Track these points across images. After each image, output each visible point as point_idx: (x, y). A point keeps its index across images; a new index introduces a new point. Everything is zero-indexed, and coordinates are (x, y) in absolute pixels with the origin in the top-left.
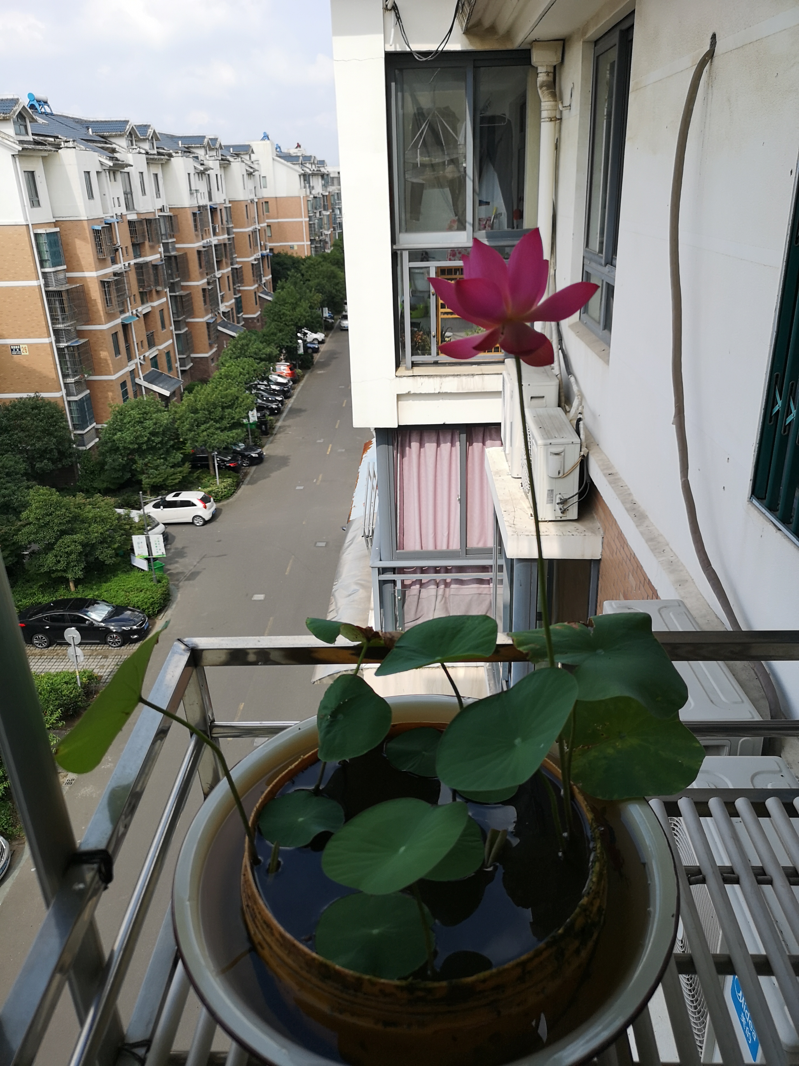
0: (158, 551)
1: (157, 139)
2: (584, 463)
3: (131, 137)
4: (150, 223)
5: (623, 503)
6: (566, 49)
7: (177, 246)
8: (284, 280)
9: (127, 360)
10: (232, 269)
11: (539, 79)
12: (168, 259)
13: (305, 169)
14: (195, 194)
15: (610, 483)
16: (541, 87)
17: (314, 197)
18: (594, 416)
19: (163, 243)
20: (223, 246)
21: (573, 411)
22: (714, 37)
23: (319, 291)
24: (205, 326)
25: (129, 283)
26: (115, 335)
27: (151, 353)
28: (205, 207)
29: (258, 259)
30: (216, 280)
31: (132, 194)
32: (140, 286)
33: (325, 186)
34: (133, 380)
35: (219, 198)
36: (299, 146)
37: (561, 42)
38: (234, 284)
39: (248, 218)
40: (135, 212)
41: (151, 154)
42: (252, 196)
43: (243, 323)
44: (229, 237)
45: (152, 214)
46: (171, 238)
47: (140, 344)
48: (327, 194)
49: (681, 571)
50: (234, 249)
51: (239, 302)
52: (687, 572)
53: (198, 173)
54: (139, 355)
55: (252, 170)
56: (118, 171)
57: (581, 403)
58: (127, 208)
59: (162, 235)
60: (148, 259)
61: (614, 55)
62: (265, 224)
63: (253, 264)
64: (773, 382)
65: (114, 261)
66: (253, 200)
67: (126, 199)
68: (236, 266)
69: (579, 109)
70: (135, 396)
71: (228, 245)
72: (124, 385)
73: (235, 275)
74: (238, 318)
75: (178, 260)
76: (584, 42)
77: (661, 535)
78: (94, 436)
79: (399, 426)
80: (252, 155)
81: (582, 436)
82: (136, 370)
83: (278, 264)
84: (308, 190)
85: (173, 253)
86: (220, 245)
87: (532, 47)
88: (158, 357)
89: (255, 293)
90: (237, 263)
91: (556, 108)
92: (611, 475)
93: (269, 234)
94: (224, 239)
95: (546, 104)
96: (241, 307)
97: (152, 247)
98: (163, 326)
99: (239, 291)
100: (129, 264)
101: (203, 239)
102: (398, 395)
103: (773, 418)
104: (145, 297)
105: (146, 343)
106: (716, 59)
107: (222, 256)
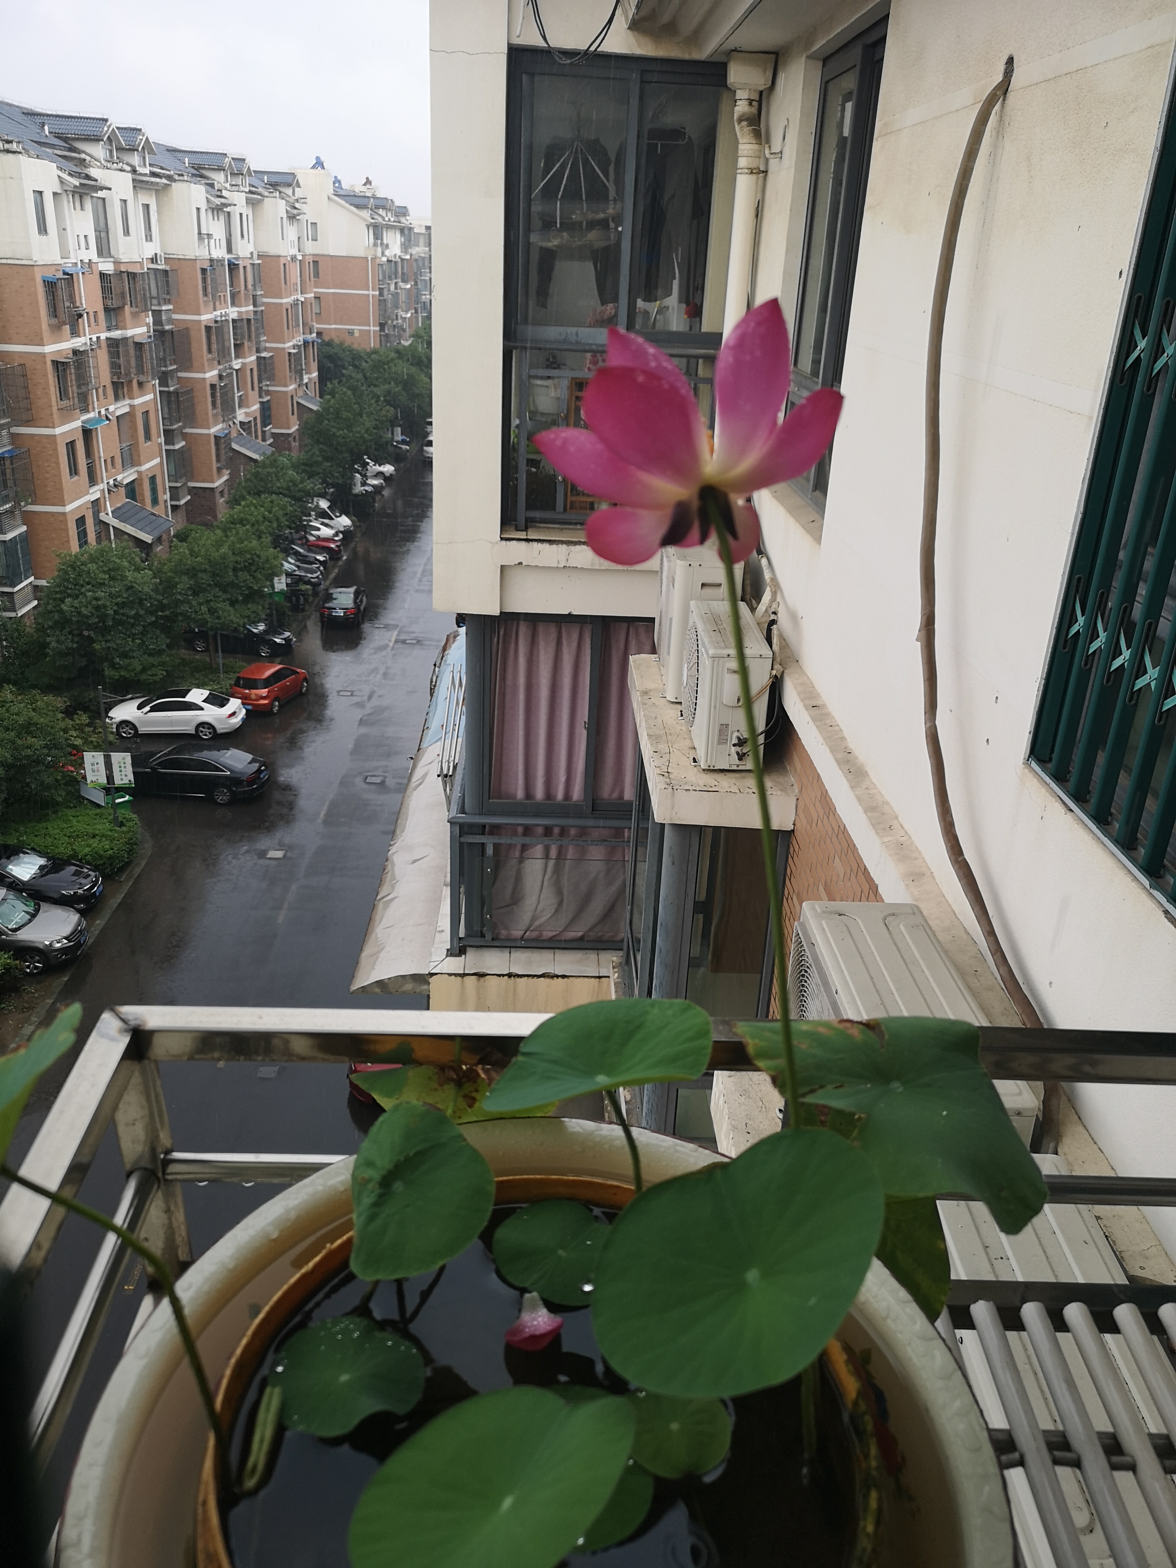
0: (123, 777)
1: (152, 152)
2: (776, 688)
3: (111, 145)
4: (134, 279)
5: (832, 751)
6: (780, 67)
7: (175, 316)
8: (336, 382)
9: (88, 484)
10: (257, 357)
11: (736, 108)
12: (160, 334)
13: (376, 217)
14: (206, 240)
15: (814, 720)
16: (740, 120)
17: (388, 261)
18: (794, 617)
19: (153, 311)
20: (245, 322)
21: (762, 607)
22: (1010, 61)
23: (388, 403)
24: (213, 440)
25: (96, 367)
26: (71, 445)
27: (127, 476)
28: (220, 261)
29: (299, 347)
30: (232, 373)
31: (107, 232)
32: (113, 374)
33: (405, 247)
34: (96, 514)
35: (244, 249)
36: (368, 182)
37: (773, 56)
38: (260, 381)
39: (285, 283)
40: (112, 260)
41: (141, 174)
42: (294, 251)
43: (272, 440)
44: (256, 309)
45: (139, 265)
46: (165, 304)
47: (109, 461)
48: (408, 257)
49: (916, 859)
50: (263, 328)
51: (265, 408)
52: (924, 861)
53: (213, 210)
54: (108, 478)
55: (295, 212)
56: (87, 194)
57: (774, 599)
58: (100, 254)
59: (151, 298)
60: (130, 333)
61: (850, 82)
62: (312, 295)
63: (290, 354)
64: (1073, 589)
65: (75, 333)
66: (295, 256)
67: (99, 240)
68: (264, 354)
69: (794, 156)
70: (99, 539)
71: (252, 321)
72: (81, 521)
73: (262, 367)
74: (264, 432)
75: (175, 337)
76: (807, 57)
77: (888, 803)
78: (31, 596)
79: (501, 613)
80: (296, 189)
81: (774, 646)
82: (102, 500)
83: (330, 357)
84: (379, 249)
85: (167, 328)
86: (242, 320)
87: (729, 60)
88: (136, 484)
89: (292, 397)
90: (266, 349)
91: (760, 155)
92: (816, 708)
93: (316, 309)
94: (247, 312)
95: (746, 147)
96: (270, 416)
97: (135, 315)
98: (148, 437)
99: (268, 393)
100: (98, 338)
101: (215, 310)
102: (502, 566)
103: (1069, 642)
104: (119, 389)
105: (118, 461)
106: (1011, 95)
107: (243, 338)
